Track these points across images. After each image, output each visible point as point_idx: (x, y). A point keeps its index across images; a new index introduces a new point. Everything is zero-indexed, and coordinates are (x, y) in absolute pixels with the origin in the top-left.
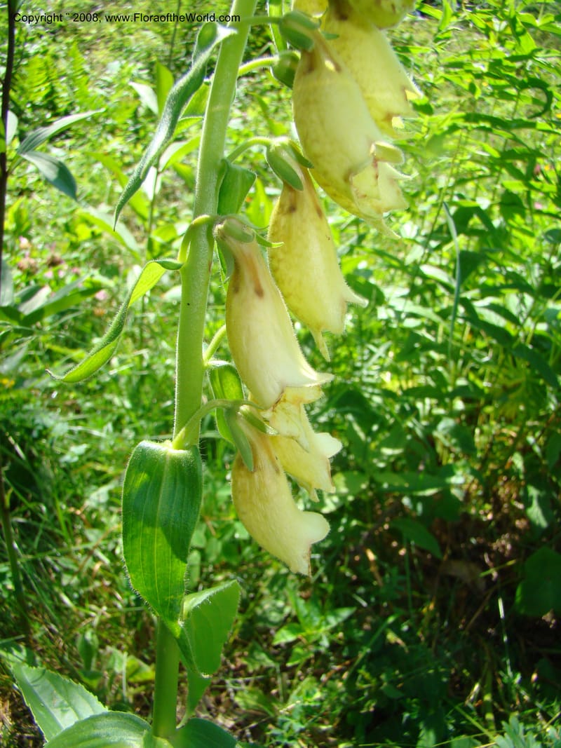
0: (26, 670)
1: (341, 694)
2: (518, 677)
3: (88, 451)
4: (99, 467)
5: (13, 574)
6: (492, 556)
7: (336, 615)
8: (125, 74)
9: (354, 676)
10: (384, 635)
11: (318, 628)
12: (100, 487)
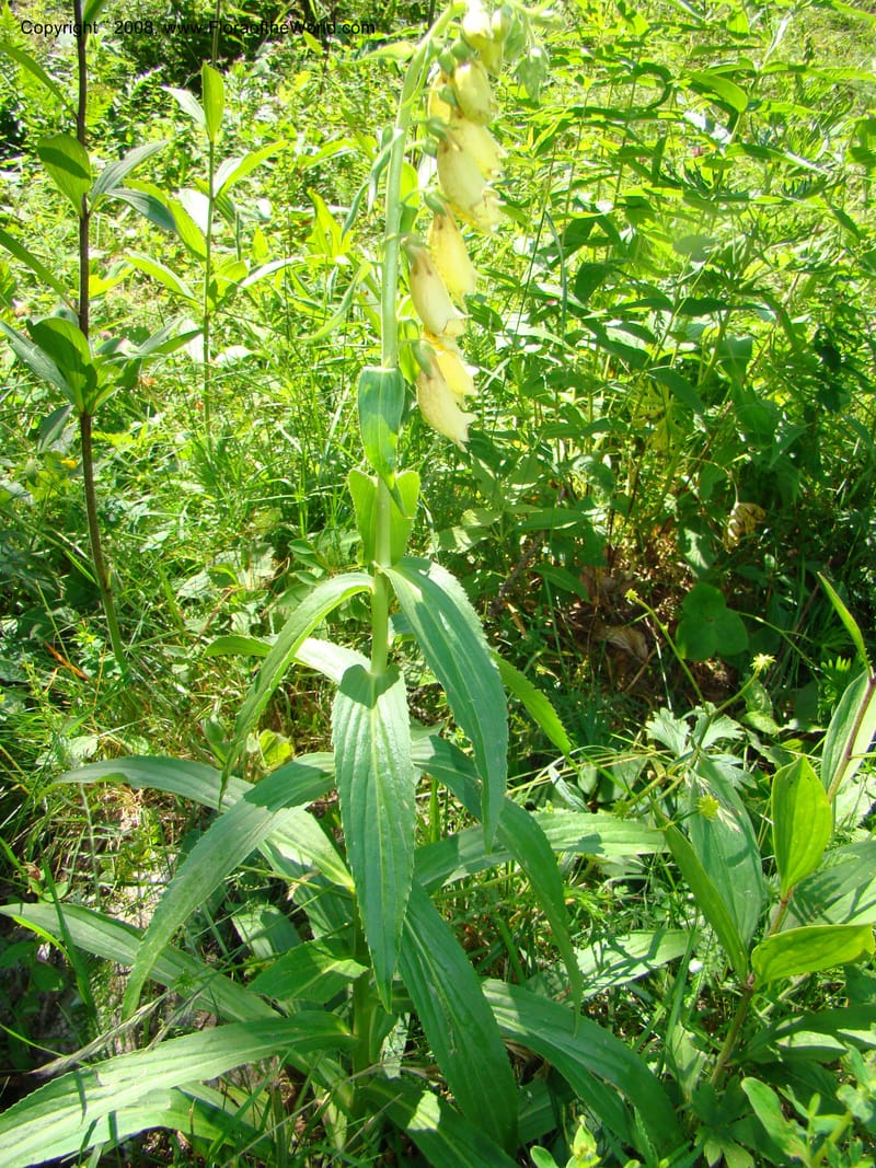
12: (188, 578)
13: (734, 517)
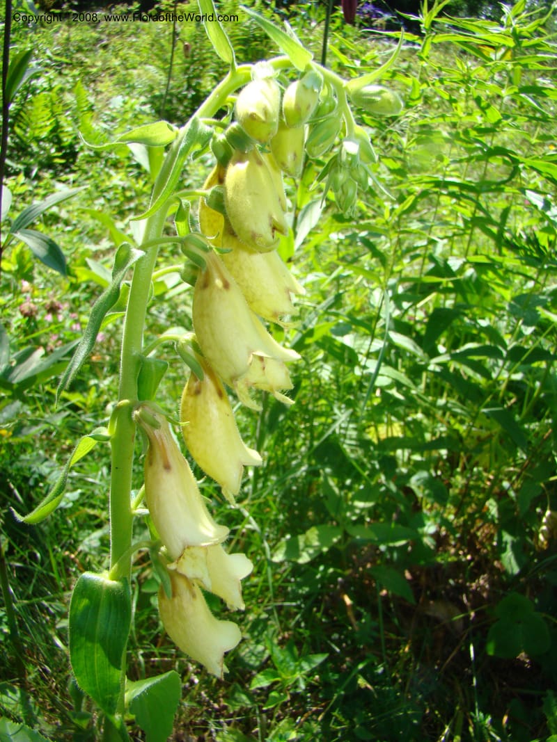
0: (11, 725)
1: (316, 735)
2: (489, 718)
3: (82, 494)
4: (92, 512)
5: (9, 620)
6: (471, 596)
7: (309, 661)
8: (128, 109)
9: (328, 717)
10: (355, 680)
11: (294, 672)
12: (93, 531)
13: (545, 524)
